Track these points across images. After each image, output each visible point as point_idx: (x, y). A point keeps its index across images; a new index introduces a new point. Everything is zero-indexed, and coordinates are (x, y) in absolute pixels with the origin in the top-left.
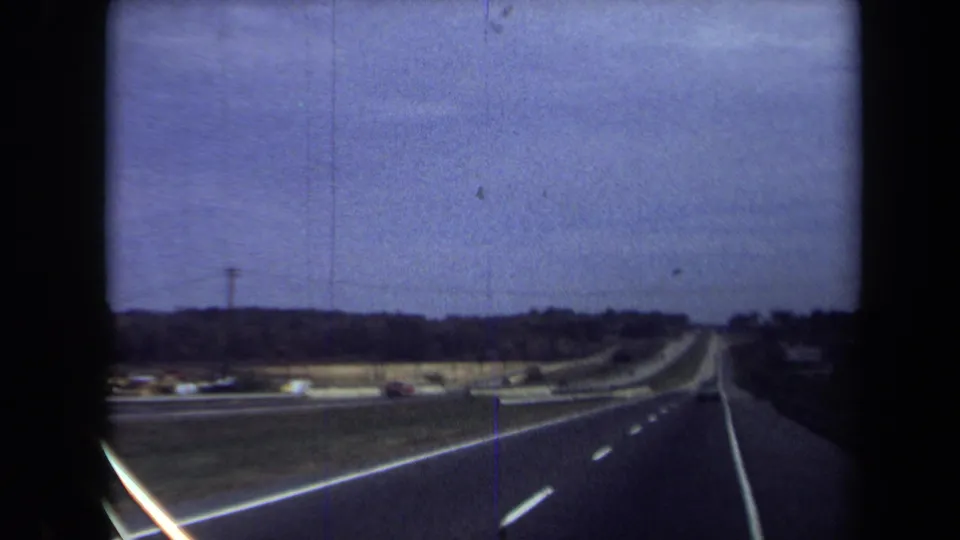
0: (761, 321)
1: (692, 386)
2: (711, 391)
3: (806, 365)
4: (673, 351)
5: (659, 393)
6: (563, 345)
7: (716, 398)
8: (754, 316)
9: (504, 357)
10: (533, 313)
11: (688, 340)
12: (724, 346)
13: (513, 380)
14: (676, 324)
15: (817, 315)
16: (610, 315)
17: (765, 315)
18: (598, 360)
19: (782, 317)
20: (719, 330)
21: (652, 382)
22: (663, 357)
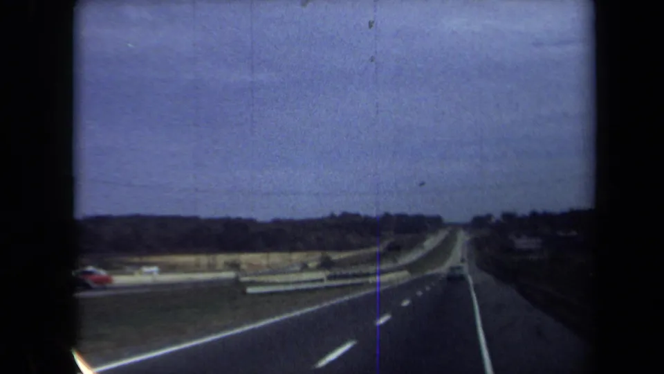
0: (493, 220)
1: (443, 269)
2: (457, 272)
3: (530, 251)
4: (430, 243)
5: (415, 277)
6: (352, 238)
7: (462, 278)
8: (489, 217)
9: (308, 248)
10: (332, 216)
11: (442, 235)
12: (468, 238)
13: (311, 265)
14: (435, 223)
15: (534, 215)
16: (387, 217)
17: (497, 215)
18: (375, 250)
19: (509, 217)
20: (465, 226)
21: (411, 267)
22: (422, 247)
